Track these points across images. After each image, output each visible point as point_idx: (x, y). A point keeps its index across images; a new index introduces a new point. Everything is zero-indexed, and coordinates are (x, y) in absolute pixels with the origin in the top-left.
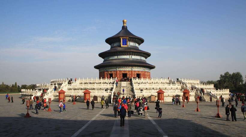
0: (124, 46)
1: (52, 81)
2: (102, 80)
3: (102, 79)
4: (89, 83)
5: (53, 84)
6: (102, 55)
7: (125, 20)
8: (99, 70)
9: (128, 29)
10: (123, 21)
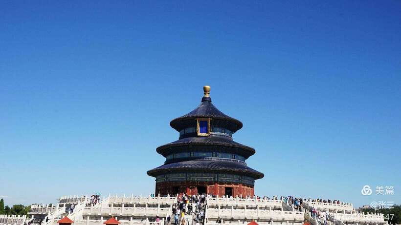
0: (204, 134)
1: (63, 198)
2: (160, 200)
3: (159, 197)
4: (135, 205)
5: (65, 204)
6: (162, 150)
7: (208, 87)
8: (155, 179)
9: (212, 103)
10: (205, 89)
